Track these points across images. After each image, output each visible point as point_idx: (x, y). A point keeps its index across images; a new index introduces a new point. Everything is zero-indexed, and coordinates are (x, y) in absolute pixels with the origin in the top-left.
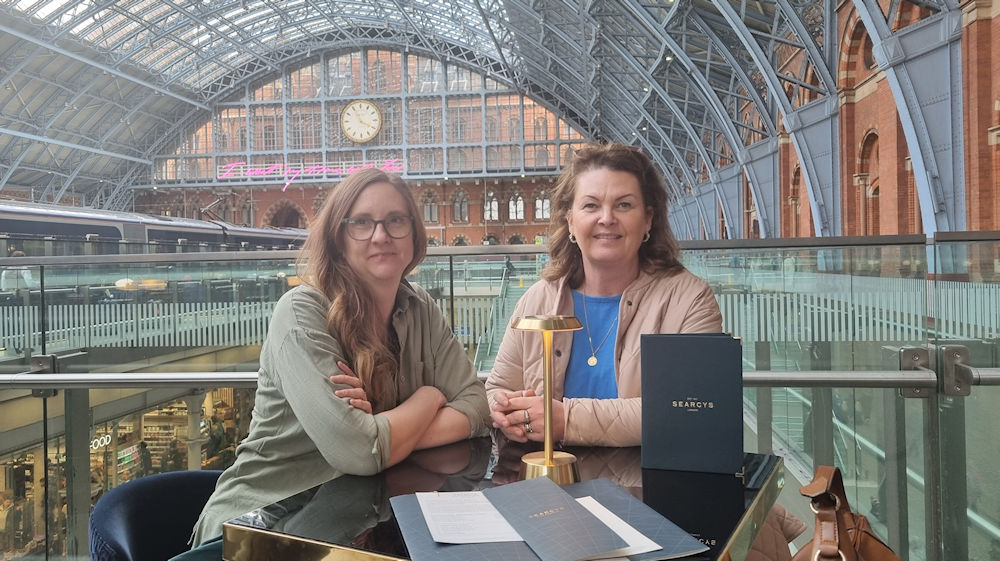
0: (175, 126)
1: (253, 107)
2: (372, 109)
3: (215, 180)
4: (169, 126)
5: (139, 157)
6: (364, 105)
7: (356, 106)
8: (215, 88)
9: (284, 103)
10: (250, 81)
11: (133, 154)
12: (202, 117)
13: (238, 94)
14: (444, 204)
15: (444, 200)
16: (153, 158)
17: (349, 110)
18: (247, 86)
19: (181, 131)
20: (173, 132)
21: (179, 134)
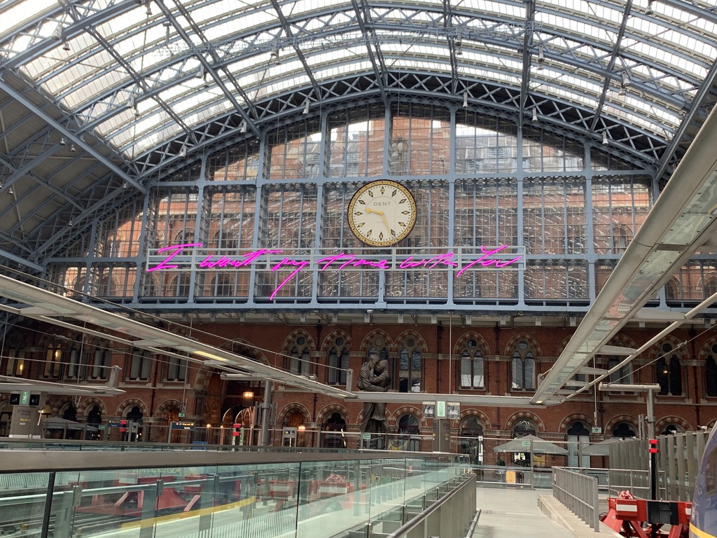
0: (86, 213)
1: (210, 191)
2: (401, 195)
3: (135, 300)
4: (78, 213)
5: (25, 257)
6: (389, 190)
7: (376, 190)
8: (155, 158)
9: (259, 185)
10: (210, 152)
11: (17, 252)
12: (130, 204)
13: (189, 169)
14: (497, 359)
15: (498, 353)
16: (46, 261)
17: (365, 196)
18: (204, 158)
19: (94, 222)
20: (83, 223)
21: (89, 229)
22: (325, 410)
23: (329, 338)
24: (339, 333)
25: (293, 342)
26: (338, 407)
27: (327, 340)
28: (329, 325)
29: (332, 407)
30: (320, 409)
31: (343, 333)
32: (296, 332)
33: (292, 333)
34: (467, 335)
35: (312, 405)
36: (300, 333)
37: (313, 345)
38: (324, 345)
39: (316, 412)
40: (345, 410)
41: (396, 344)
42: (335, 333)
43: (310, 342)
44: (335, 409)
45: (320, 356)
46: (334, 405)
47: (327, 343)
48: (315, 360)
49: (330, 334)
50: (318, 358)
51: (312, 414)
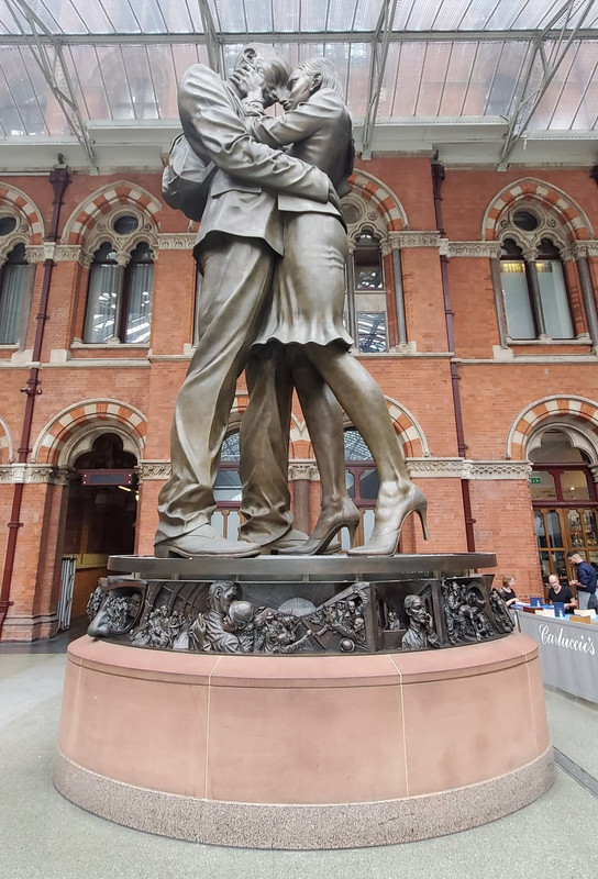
22: (67, 421)
23: (90, 209)
24: (123, 195)
26: (113, 410)
27: (83, 212)
28: (94, 173)
29: (90, 410)
30: (47, 419)
31: (135, 195)
34: (516, 191)
35: (22, 408)
37: (38, 228)
38: (72, 226)
39: (34, 428)
40: (134, 420)
42: (110, 195)
43: (31, 220)
44: (102, 418)
45: (57, 259)
46: (97, 403)
47: (84, 223)
48: (41, 271)
49: (94, 196)
50: (50, 264)
51: (19, 438)
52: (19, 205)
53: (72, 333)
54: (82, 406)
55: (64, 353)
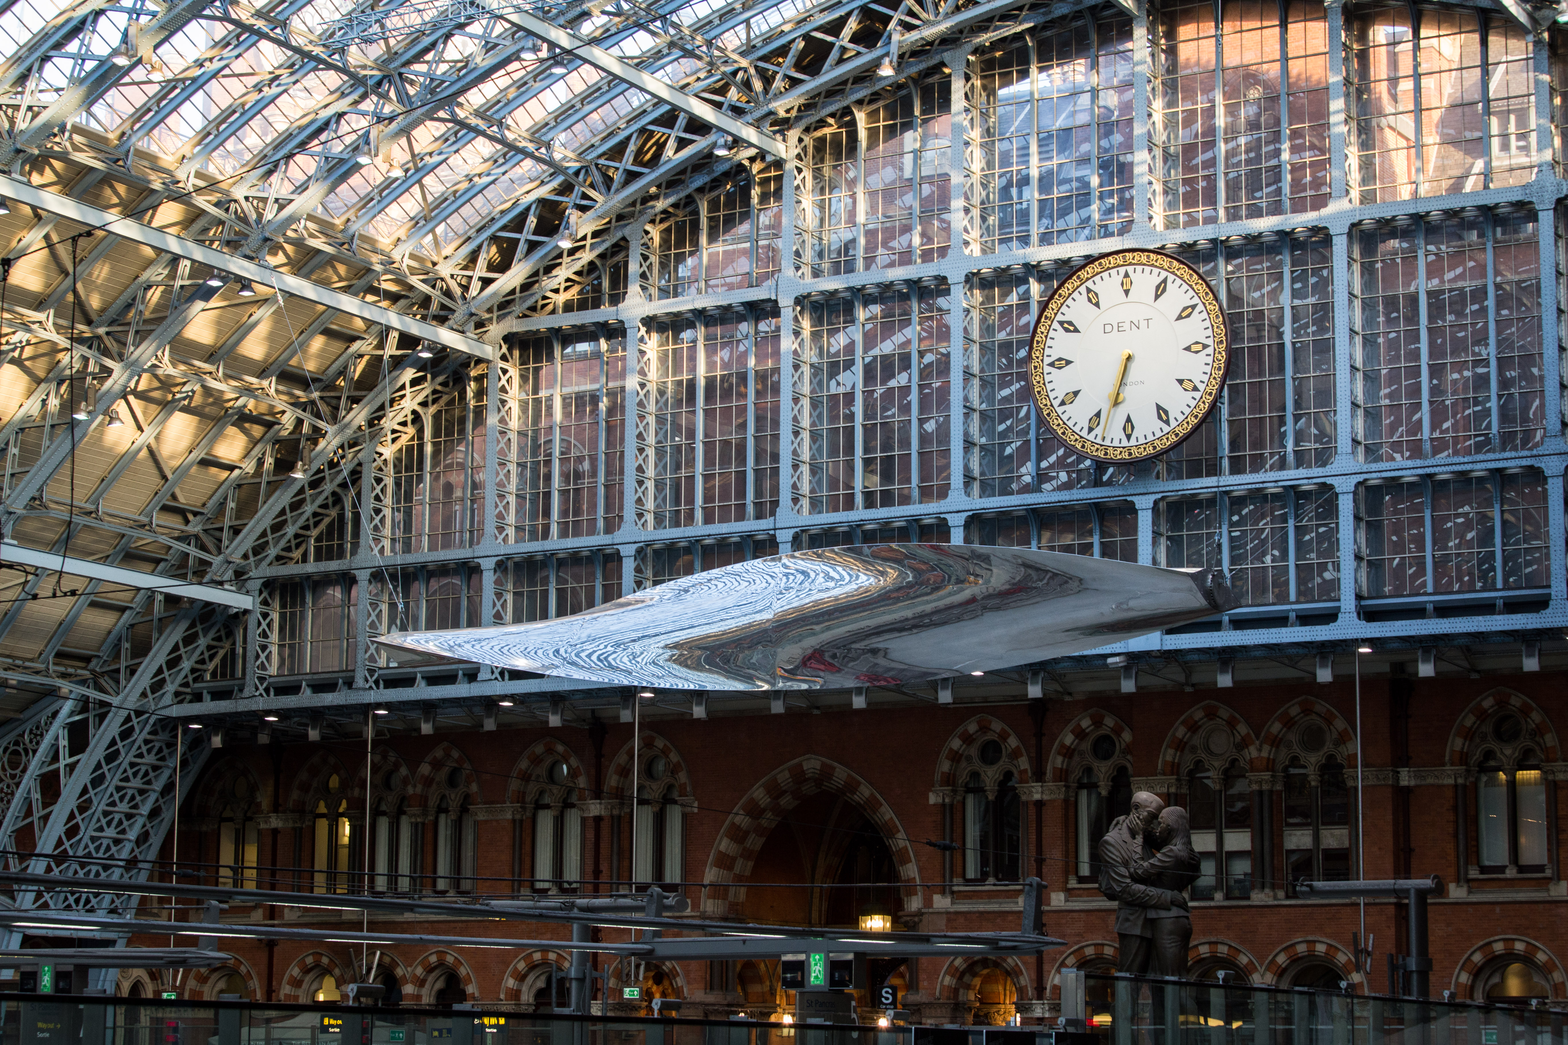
1: (665, 327)
5: (198, 578)
6: (1145, 280)
7: (1108, 285)
16: (257, 578)
17: (1076, 307)
21: (357, 473)
22: (1071, 962)
23: (1069, 739)
24: (1098, 723)
25: (969, 759)
27: (1063, 745)
28: (1068, 698)
30: (1055, 960)
31: (1109, 721)
32: (972, 728)
33: (960, 729)
34: (1488, 703)
36: (984, 728)
37: (1024, 763)
38: (1056, 761)
39: (1046, 967)
41: (1266, 748)
42: (1086, 723)
43: (1015, 754)
45: (1045, 797)
46: (1095, 945)
47: (1064, 756)
48: (1032, 811)
49: (1071, 726)
50: (1040, 804)
51: (1034, 976)
52: (1004, 736)
53: (1066, 874)
54: (1082, 948)
55: (1062, 896)
